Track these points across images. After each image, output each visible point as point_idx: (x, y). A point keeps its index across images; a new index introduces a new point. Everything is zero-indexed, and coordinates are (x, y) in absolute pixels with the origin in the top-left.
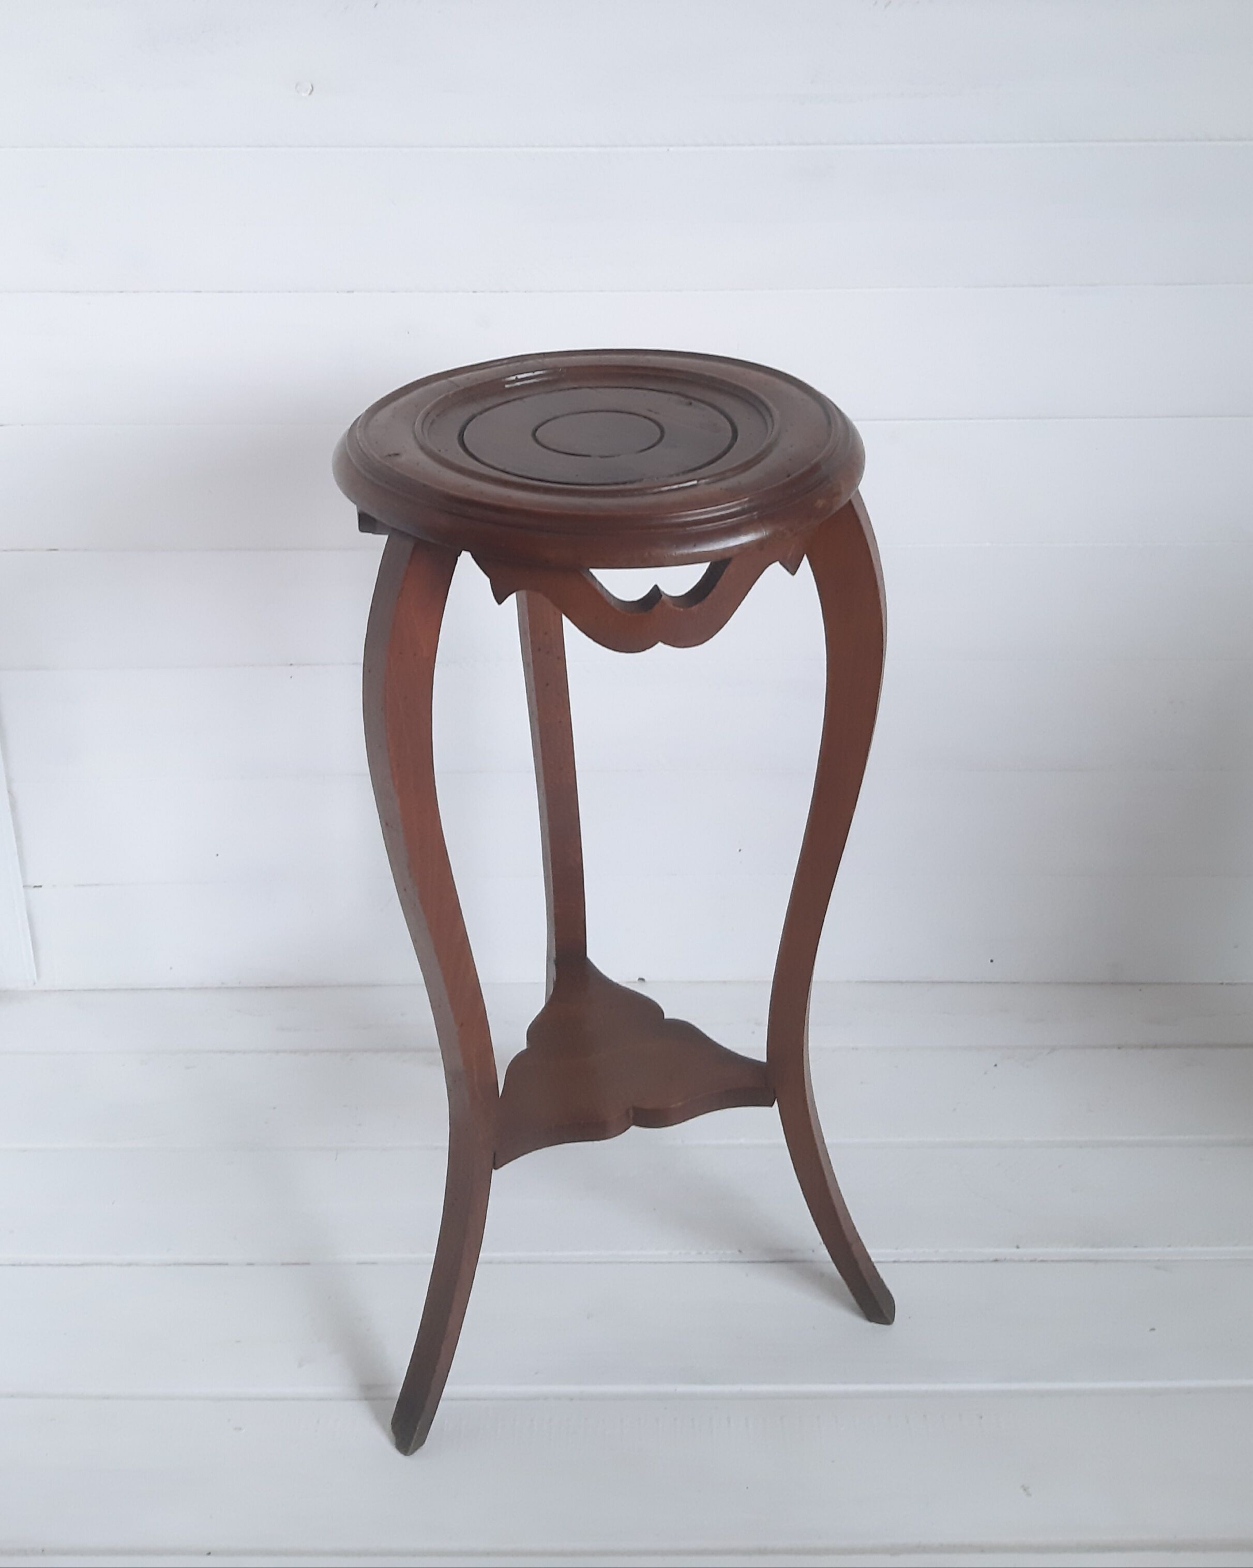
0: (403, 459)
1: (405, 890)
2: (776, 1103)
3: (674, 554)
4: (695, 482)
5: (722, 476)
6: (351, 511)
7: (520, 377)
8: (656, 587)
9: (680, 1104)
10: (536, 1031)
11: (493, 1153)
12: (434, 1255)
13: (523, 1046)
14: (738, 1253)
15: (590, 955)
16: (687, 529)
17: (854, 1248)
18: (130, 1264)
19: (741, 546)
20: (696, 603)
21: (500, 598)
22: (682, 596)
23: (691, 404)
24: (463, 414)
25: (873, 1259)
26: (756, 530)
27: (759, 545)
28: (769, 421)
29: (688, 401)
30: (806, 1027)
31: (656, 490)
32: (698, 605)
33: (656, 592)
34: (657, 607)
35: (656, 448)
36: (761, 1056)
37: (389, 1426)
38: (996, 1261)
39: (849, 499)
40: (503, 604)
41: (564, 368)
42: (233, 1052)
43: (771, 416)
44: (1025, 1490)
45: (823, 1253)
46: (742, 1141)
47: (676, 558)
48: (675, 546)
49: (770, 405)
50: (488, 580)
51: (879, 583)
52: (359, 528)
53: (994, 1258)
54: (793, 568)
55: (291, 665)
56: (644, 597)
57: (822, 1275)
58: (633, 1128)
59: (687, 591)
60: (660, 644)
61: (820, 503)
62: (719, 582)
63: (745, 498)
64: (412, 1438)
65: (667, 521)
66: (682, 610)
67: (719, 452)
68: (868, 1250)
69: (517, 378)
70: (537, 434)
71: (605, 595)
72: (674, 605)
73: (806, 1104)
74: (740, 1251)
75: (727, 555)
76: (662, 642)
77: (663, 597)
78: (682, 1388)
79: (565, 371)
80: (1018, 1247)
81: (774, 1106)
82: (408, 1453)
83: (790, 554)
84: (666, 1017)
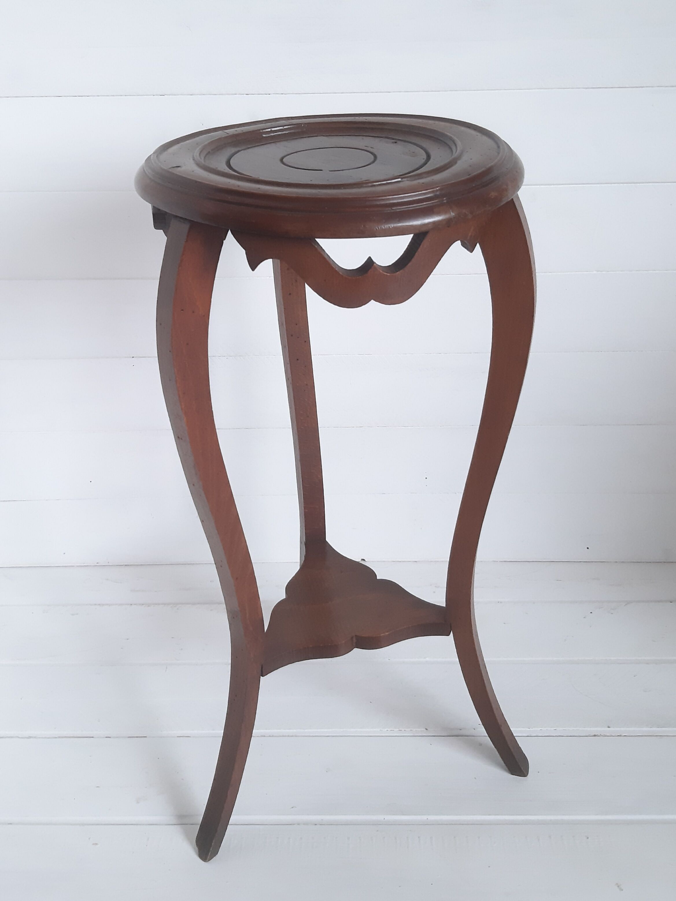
0: (183, 168)
1: (194, 485)
2: (452, 633)
4: (400, 180)
5: (420, 176)
7: (273, 129)
8: (370, 259)
9: (387, 633)
10: (291, 587)
11: (261, 666)
12: (223, 731)
13: (283, 596)
14: (425, 730)
15: (329, 539)
17: (502, 728)
18: (30, 737)
19: (434, 223)
20: (399, 270)
21: (253, 264)
22: (389, 266)
23: (396, 143)
24: (230, 150)
26: (445, 212)
27: (448, 223)
28: (454, 147)
29: (394, 141)
31: (370, 185)
32: (401, 271)
33: (370, 263)
34: (370, 272)
35: (370, 166)
36: (442, 603)
37: (195, 843)
38: (595, 736)
39: (511, 198)
40: (256, 270)
41: (306, 123)
43: (456, 145)
44: (618, 887)
45: (482, 730)
46: (427, 659)
47: (385, 230)
48: (384, 221)
49: (456, 138)
50: (244, 251)
51: (532, 266)
52: (154, 226)
53: (594, 734)
54: (471, 249)
55: (133, 357)
56: (362, 266)
57: (481, 745)
58: (356, 650)
59: (393, 263)
60: (372, 301)
61: (493, 194)
62: (417, 253)
63: (438, 187)
64: (209, 851)
65: (378, 203)
66: (389, 274)
67: (417, 166)
68: (511, 729)
69: (271, 130)
70: (284, 160)
71: (331, 263)
72: (383, 271)
73: (472, 635)
74: (426, 729)
75: (424, 229)
76: (374, 300)
77: (375, 264)
79: (307, 126)
80: (609, 727)
81: (450, 635)
82: (207, 860)
83: (469, 235)
84: (378, 578)
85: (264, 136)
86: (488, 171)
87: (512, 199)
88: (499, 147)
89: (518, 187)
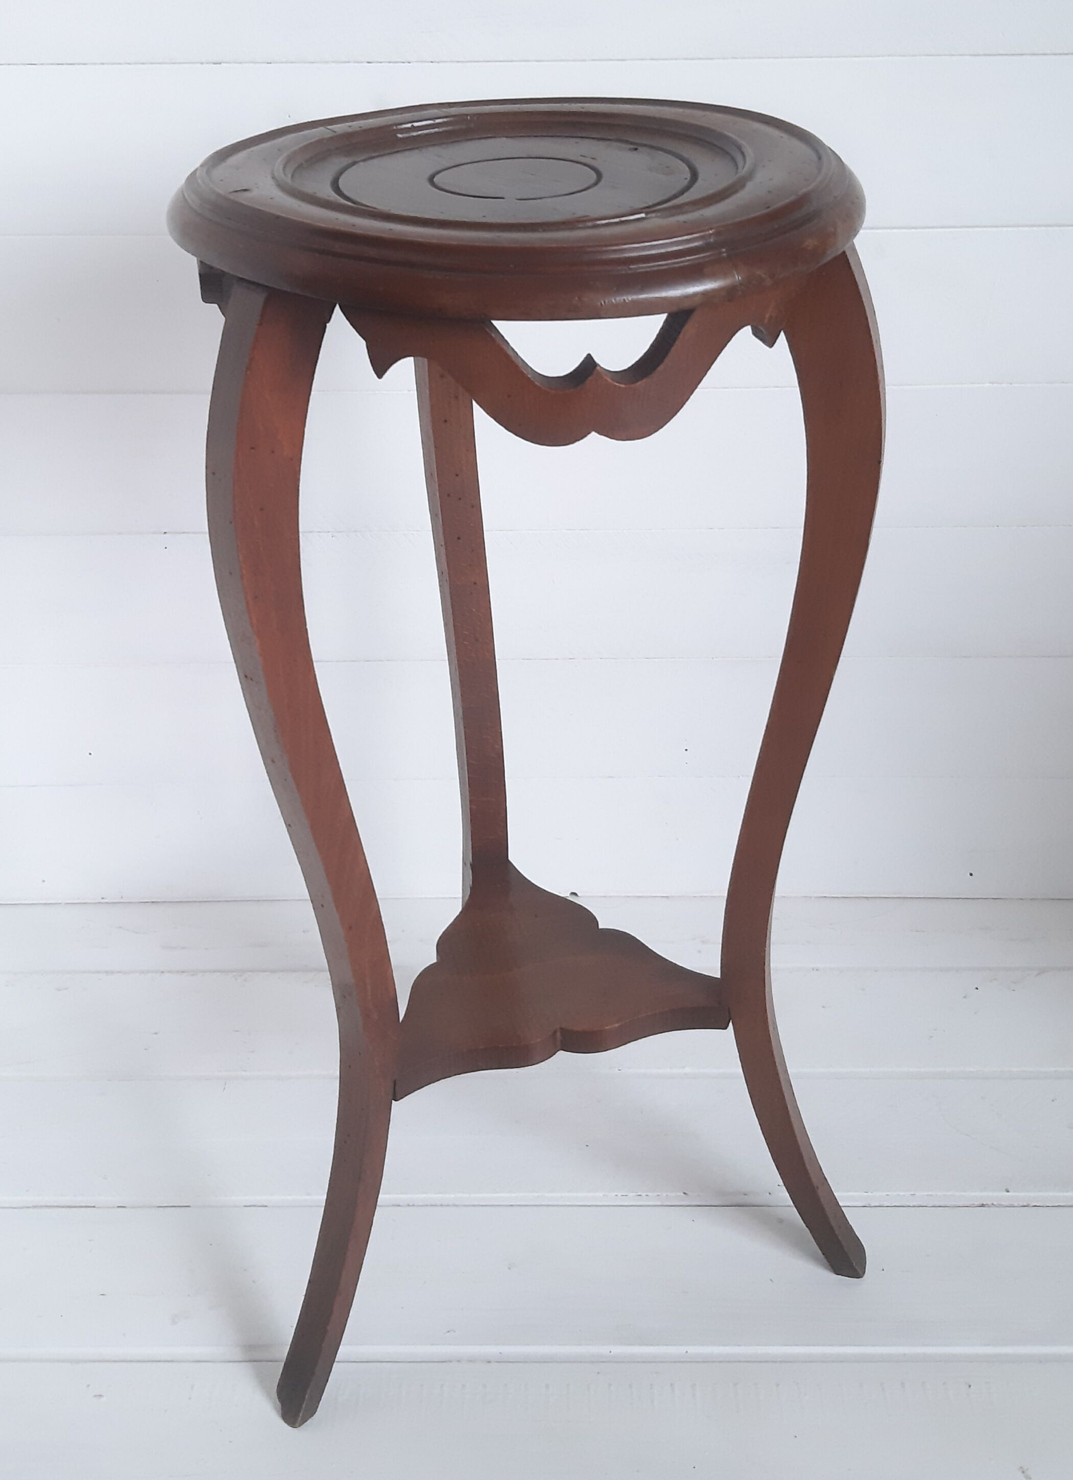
0: (254, 193)
2: (730, 1025)
3: (613, 301)
4: (643, 215)
5: (679, 209)
6: (189, 267)
7: (416, 124)
8: (589, 358)
9: (617, 1025)
10: (445, 943)
11: (393, 1083)
13: (433, 958)
14: (683, 1195)
15: (514, 856)
16: (632, 267)
17: (821, 1192)
19: (704, 293)
20: (641, 379)
21: (380, 366)
22: (625, 370)
23: (636, 149)
24: (339, 162)
25: (841, 1204)
26: (724, 274)
27: (730, 293)
28: (739, 158)
29: (632, 147)
30: (767, 941)
31: (590, 224)
32: (644, 381)
33: (589, 364)
34: (591, 380)
35: (590, 191)
36: (715, 972)
37: (275, 1395)
38: (982, 1206)
39: (842, 250)
40: (384, 377)
41: (474, 115)
42: (112, 973)
43: (743, 154)
44: (1023, 1472)
45: (784, 1196)
46: (688, 1070)
47: (616, 306)
48: (615, 289)
49: (742, 142)
50: (364, 343)
51: (878, 370)
52: (202, 298)
53: (980, 1203)
54: (770, 341)
55: (165, 533)
56: (575, 370)
57: (781, 1221)
58: (561, 1054)
59: (630, 365)
60: (593, 435)
61: (811, 243)
62: (673, 348)
63: (711, 229)
64: (301, 1406)
65: (605, 257)
66: (623, 386)
67: (674, 192)
69: (412, 125)
70: (435, 179)
71: (520, 364)
72: (612, 380)
73: (767, 1027)
74: (685, 1194)
75: (687, 305)
76: (596, 432)
77: (598, 368)
78: (618, 1350)
79: (475, 118)
80: (1007, 1191)
81: (728, 1028)
82: (297, 1425)
83: (767, 316)
84: (600, 927)
85: (400, 136)
86: (800, 202)
87: (844, 252)
88: (820, 158)
89: (855, 230)
